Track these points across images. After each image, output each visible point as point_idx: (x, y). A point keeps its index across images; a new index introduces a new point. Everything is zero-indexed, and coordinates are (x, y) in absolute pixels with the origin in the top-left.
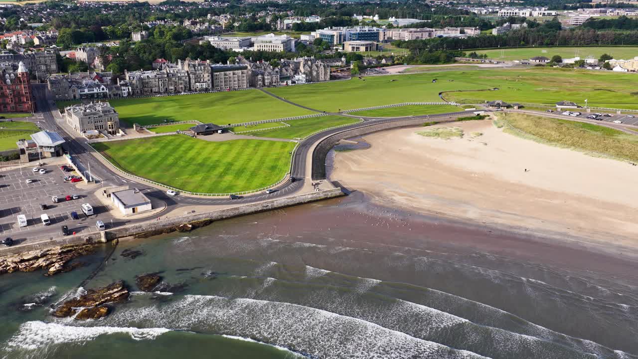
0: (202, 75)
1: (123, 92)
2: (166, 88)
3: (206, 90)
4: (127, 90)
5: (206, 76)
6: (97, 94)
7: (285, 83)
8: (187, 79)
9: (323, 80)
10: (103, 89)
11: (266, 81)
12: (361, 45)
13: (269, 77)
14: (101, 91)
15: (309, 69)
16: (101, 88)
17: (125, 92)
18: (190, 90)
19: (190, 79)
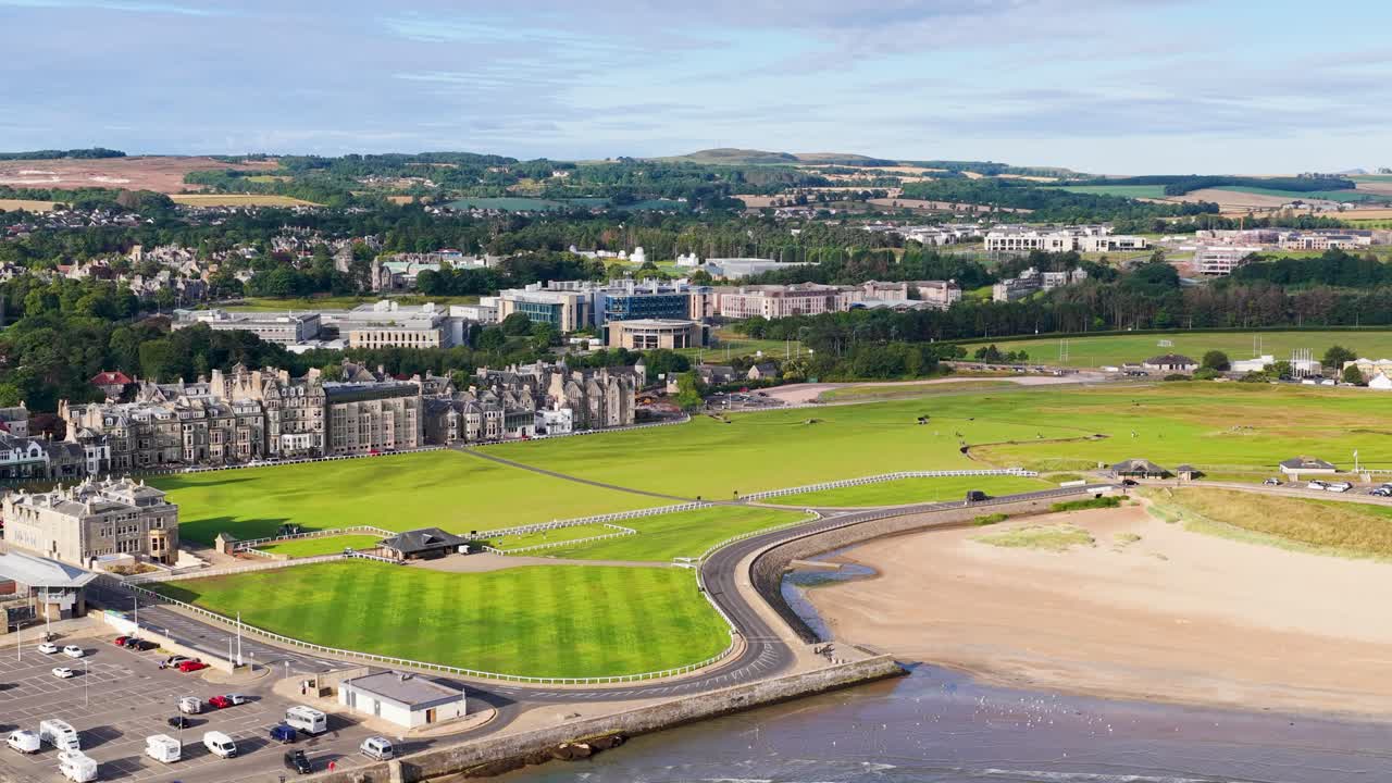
0: (299, 412)
1: (89, 460)
2: (202, 451)
3: (313, 453)
4: (99, 455)
5: (312, 415)
6: (18, 466)
7: (518, 434)
8: (260, 424)
9: (618, 422)
10: (34, 453)
11: (469, 428)
12: (661, 331)
13: (477, 416)
14: (29, 458)
15: (580, 394)
16: (29, 449)
17: (93, 460)
18: (266, 455)
19: (266, 421)
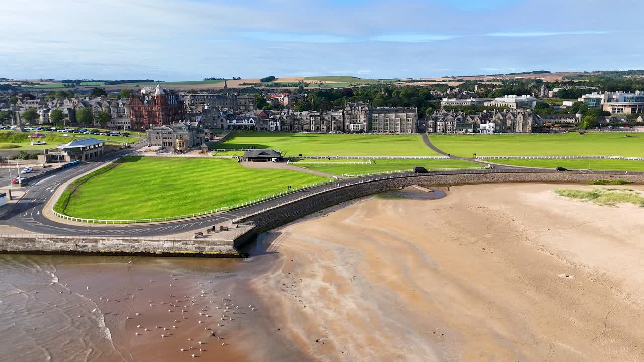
0: (358, 116)
1: (271, 126)
2: (318, 127)
3: (361, 131)
4: (275, 125)
5: (362, 117)
6: (245, 126)
7: (464, 131)
8: (341, 119)
9: (521, 131)
10: (251, 122)
11: (438, 127)
12: (625, 106)
13: (443, 123)
14: (249, 123)
15: (501, 118)
16: (250, 120)
17: (273, 126)
18: (344, 131)
19: (344, 118)
